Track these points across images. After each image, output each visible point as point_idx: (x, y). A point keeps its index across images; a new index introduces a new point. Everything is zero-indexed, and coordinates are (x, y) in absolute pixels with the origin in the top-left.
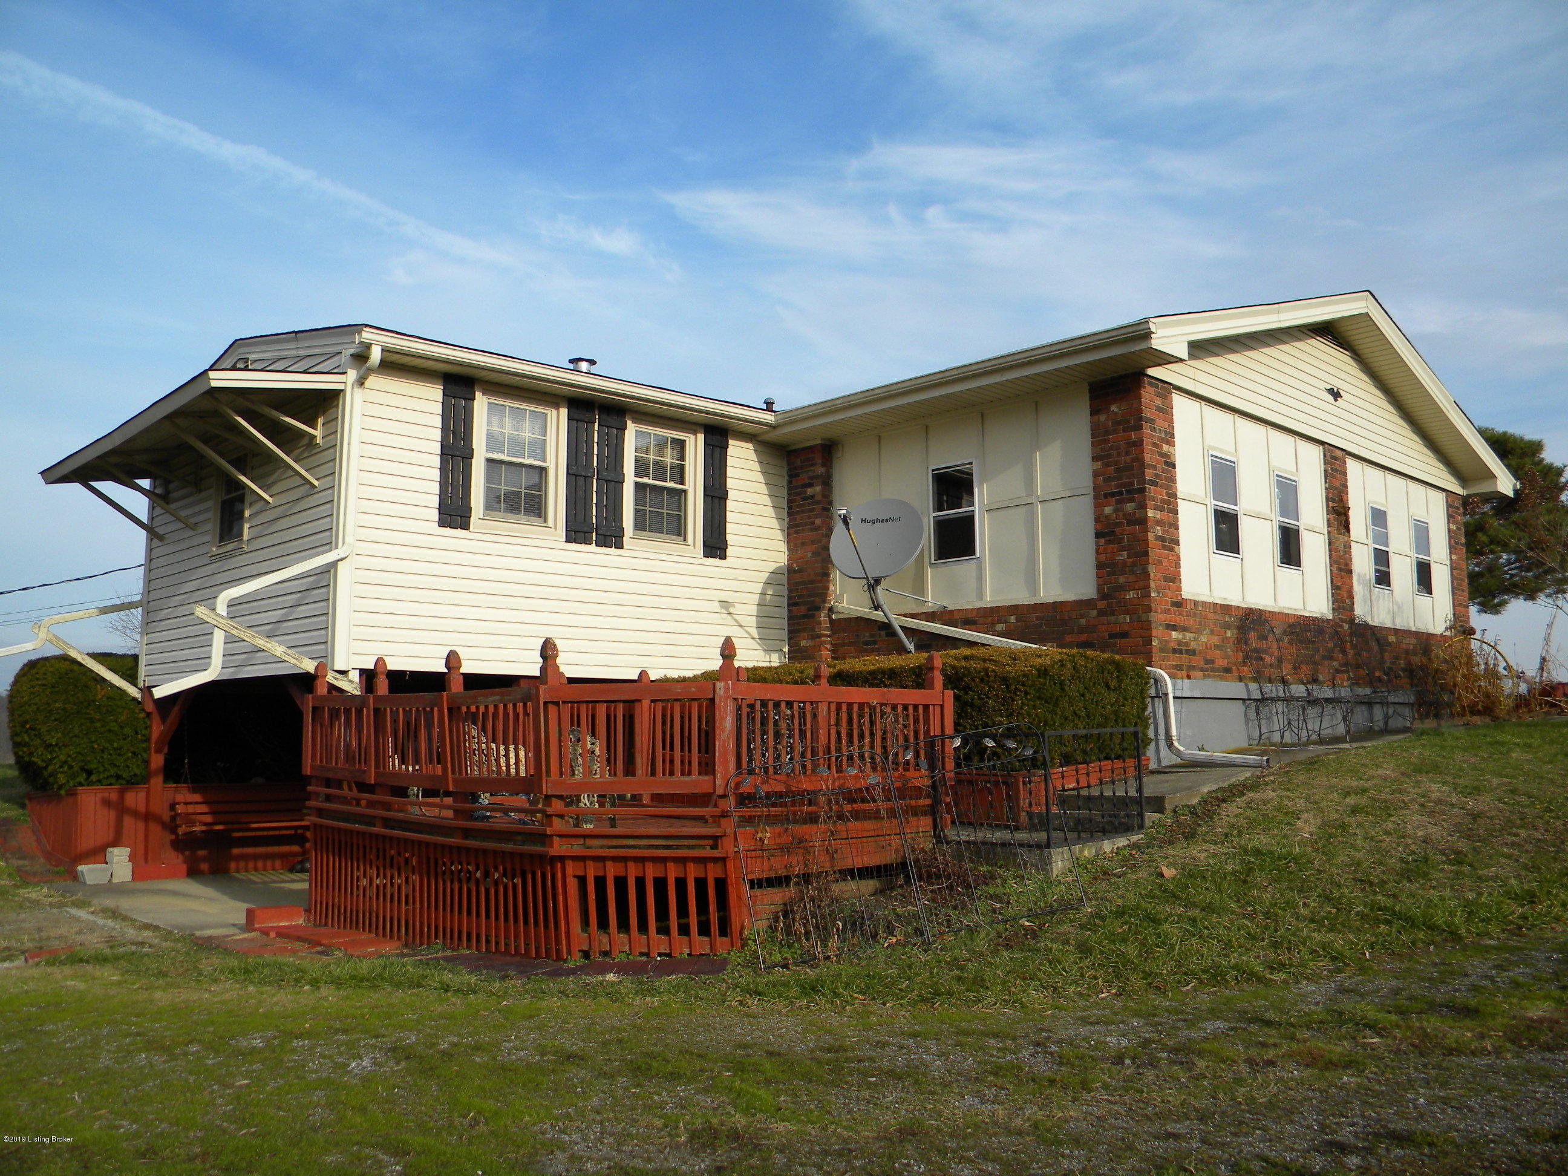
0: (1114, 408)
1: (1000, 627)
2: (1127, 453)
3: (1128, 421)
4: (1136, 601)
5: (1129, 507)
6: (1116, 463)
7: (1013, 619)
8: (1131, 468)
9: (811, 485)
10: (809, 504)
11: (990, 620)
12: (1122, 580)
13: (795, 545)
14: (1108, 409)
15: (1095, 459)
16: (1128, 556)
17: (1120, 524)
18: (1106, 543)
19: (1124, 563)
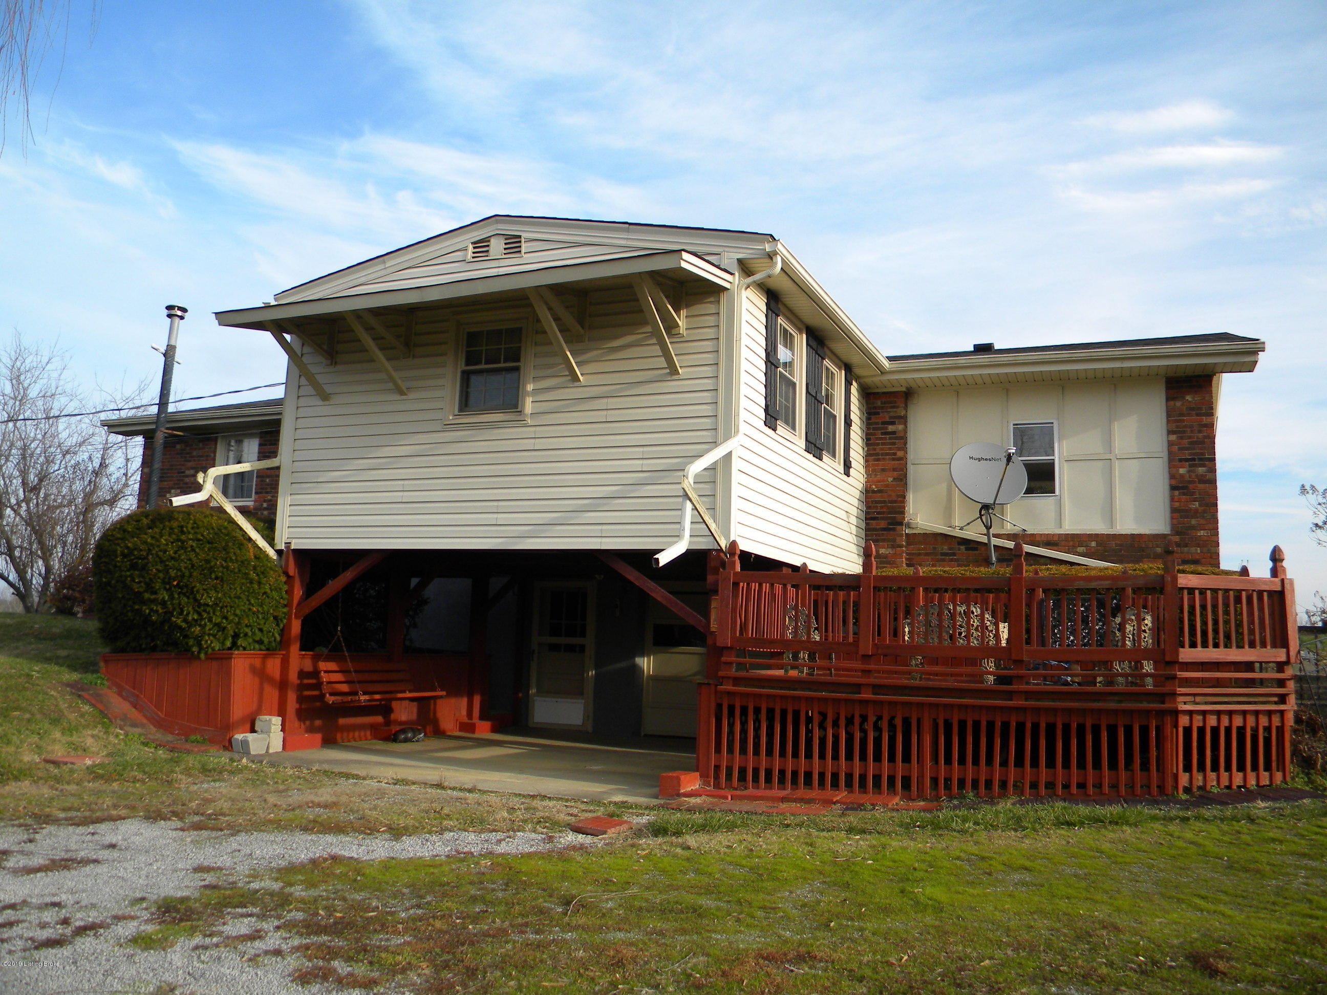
0: (1189, 398)
1: (1080, 549)
2: (1200, 432)
3: (1200, 409)
4: (1205, 538)
5: (1201, 470)
6: (1190, 438)
7: (1093, 544)
8: (1203, 443)
9: (893, 423)
10: (890, 439)
11: (1071, 543)
12: (1194, 522)
13: (874, 471)
14: (1184, 398)
15: (1170, 432)
16: (1200, 505)
17: (1193, 482)
18: (1180, 494)
19: (1196, 511)
